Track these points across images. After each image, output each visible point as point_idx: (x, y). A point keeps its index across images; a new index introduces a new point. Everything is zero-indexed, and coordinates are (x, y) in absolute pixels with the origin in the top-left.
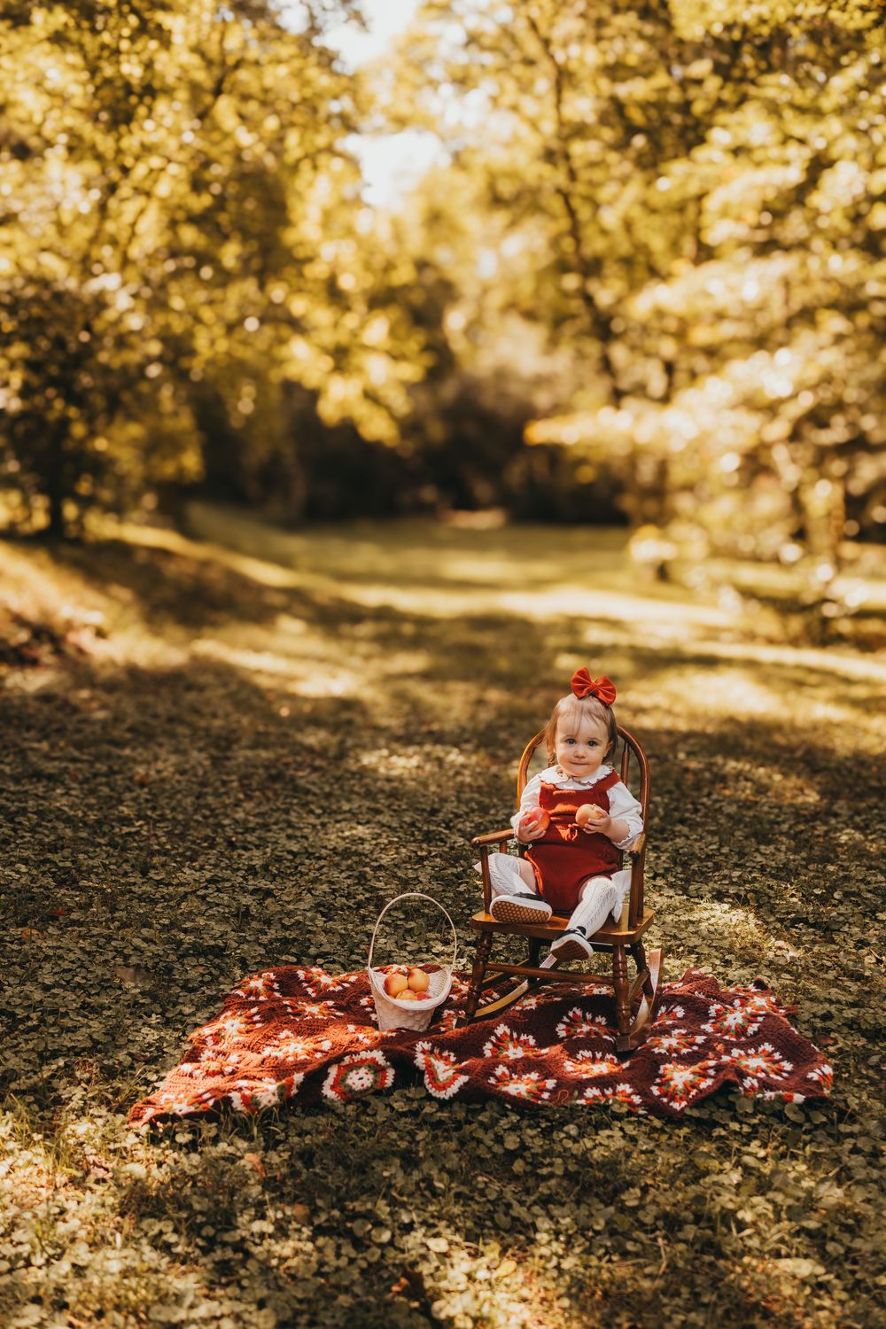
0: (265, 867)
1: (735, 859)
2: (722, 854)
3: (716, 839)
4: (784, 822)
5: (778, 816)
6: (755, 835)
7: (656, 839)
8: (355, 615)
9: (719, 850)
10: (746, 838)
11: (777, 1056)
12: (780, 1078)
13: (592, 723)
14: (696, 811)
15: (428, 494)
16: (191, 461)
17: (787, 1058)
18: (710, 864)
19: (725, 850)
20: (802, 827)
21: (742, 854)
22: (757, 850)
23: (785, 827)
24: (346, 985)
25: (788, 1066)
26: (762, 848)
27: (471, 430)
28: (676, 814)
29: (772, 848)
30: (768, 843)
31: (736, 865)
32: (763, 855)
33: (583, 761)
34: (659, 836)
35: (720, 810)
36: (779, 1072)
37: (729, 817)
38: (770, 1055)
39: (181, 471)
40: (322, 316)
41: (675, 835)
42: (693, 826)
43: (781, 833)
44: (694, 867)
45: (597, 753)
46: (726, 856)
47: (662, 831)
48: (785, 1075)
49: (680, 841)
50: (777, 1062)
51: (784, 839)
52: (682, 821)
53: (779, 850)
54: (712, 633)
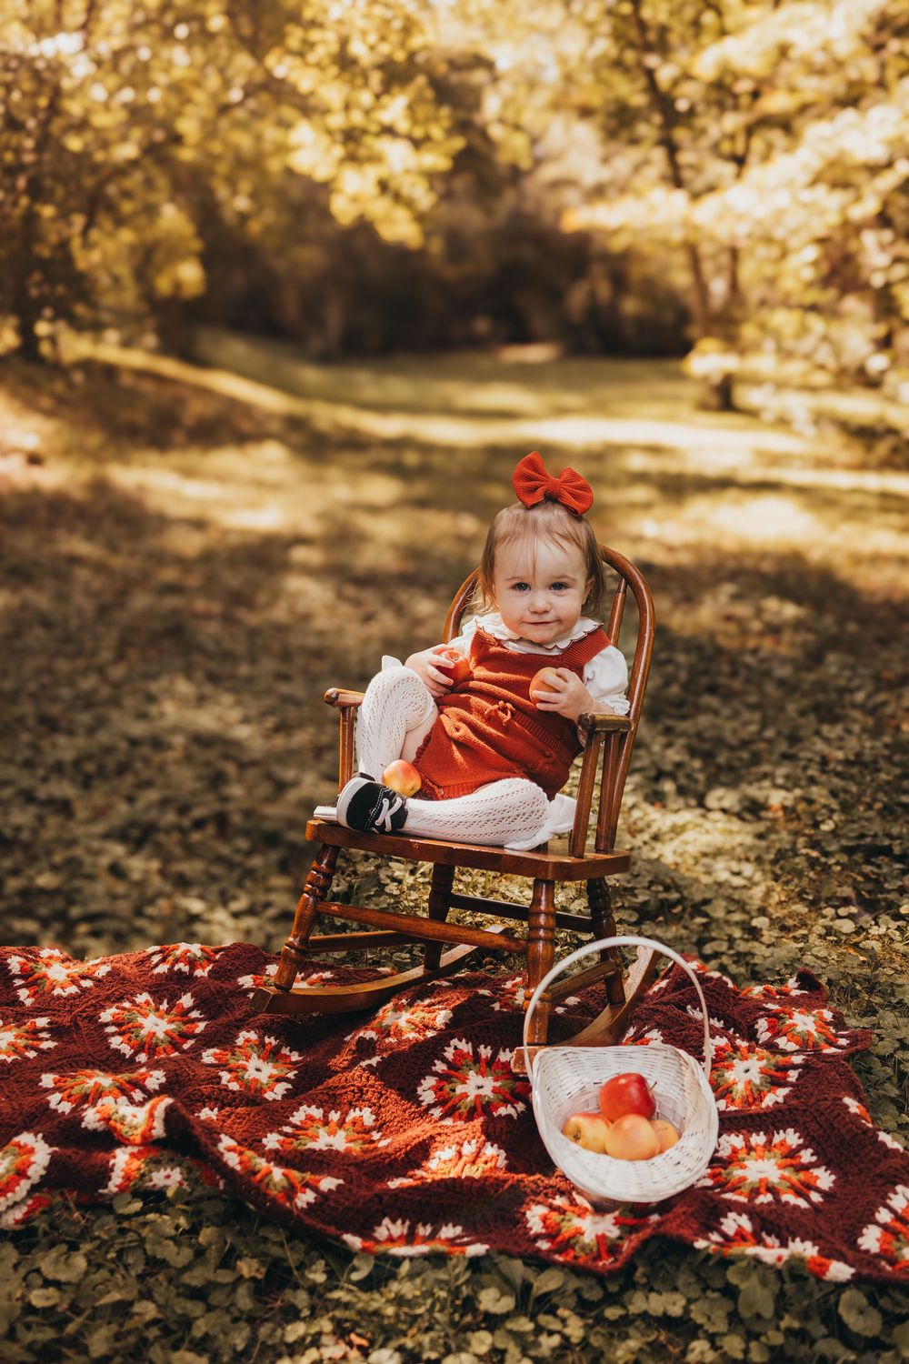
0: (77, 763)
1: (783, 746)
2: (764, 740)
3: (757, 716)
4: (859, 689)
5: (850, 679)
6: (816, 708)
7: (671, 716)
8: (354, 442)
9: (760, 732)
10: (803, 713)
11: (807, 1156)
12: (803, 1204)
13: (556, 551)
14: (734, 674)
15: (482, 326)
16: (190, 274)
17: (825, 1160)
18: (745, 755)
19: (769, 733)
20: (882, 697)
21: (794, 739)
22: (818, 733)
23: (860, 697)
24: (87, 984)
25: (825, 1179)
26: (826, 729)
27: (528, 253)
28: (704, 681)
29: (838, 730)
30: (833, 719)
31: (787, 757)
32: (827, 740)
33: (548, 618)
34: (674, 711)
35: (767, 674)
36: (802, 1190)
37: (781, 683)
38: (792, 1154)
39: (178, 285)
40: (332, 93)
41: (699, 709)
42: (728, 695)
43: (855, 706)
44: (722, 759)
45: (569, 602)
46: (770, 742)
47: (680, 704)
48: (815, 1197)
49: (704, 721)
50: (806, 1168)
51: (856, 714)
52: (712, 689)
53: (849, 731)
54: (775, 460)
